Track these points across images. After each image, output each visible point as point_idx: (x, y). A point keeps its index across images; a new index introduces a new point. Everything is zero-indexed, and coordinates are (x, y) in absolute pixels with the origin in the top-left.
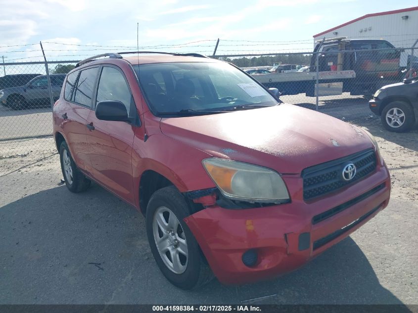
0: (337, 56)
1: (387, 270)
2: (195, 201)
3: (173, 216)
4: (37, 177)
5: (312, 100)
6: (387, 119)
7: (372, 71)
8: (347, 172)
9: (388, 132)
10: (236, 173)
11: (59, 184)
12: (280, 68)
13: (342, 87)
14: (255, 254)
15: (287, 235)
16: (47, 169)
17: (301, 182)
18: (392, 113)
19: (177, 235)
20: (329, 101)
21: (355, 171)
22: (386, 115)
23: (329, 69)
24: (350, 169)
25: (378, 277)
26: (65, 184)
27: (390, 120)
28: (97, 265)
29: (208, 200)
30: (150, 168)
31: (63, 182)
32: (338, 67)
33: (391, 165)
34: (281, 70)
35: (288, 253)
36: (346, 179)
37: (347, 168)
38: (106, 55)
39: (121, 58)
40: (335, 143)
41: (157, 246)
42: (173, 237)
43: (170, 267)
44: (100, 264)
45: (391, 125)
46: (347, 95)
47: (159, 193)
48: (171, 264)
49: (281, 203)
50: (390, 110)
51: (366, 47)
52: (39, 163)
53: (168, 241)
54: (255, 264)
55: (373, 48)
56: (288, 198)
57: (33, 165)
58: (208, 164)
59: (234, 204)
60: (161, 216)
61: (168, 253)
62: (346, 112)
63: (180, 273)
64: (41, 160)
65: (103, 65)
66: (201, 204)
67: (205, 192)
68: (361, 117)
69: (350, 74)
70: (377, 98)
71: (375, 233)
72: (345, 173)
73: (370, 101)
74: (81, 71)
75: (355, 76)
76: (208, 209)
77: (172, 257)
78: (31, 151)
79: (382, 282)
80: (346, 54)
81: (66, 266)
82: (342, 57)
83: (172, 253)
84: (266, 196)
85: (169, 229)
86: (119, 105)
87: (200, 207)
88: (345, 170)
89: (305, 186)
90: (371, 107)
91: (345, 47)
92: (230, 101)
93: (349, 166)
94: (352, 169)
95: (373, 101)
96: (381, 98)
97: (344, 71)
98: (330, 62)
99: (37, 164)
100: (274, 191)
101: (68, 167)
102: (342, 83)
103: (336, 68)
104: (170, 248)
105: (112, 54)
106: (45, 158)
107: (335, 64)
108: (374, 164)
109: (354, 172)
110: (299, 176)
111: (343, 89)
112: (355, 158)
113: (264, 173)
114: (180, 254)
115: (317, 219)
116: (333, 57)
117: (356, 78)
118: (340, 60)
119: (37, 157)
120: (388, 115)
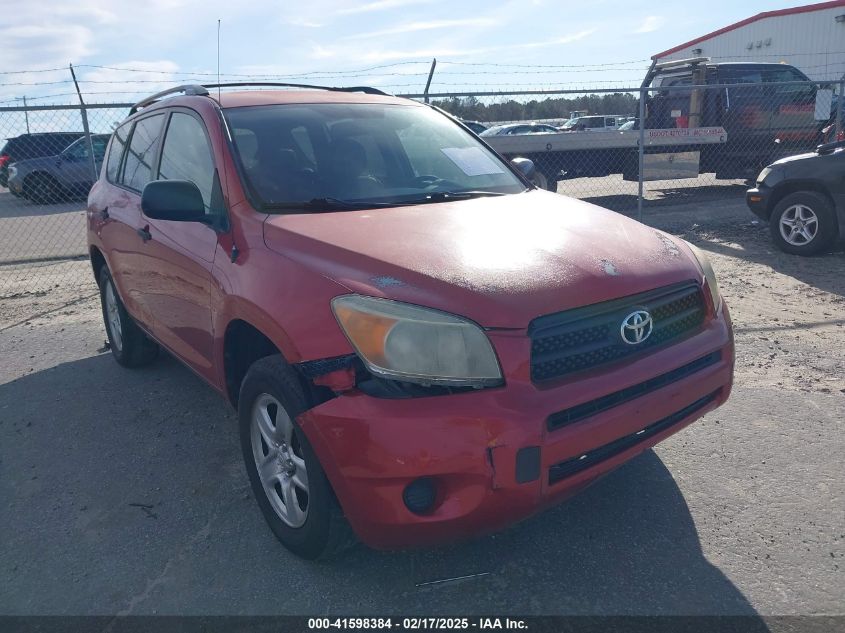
0: (688, 98)
1: (725, 529)
2: (317, 382)
3: (282, 413)
4: (60, 335)
5: (630, 188)
6: (782, 229)
7: (761, 130)
8: (631, 327)
9: (783, 254)
10: (394, 325)
11: (100, 351)
12: (583, 123)
13: (698, 162)
14: (430, 488)
15: (493, 451)
16: (82, 320)
17: (527, 344)
18: (791, 214)
19: (290, 449)
20: (670, 190)
21: (651, 326)
22: (780, 218)
23: (673, 124)
24: (639, 322)
25: (702, 542)
26: (110, 351)
27: (788, 229)
28: (147, 508)
29: (341, 379)
30: (238, 315)
31: (108, 346)
32: (692, 120)
33: (776, 320)
34: (584, 126)
35: (495, 487)
36: (627, 341)
37: (633, 317)
38: (181, 89)
39: (207, 94)
40: (609, 269)
41: (260, 472)
42: (286, 454)
43: (282, 513)
44: (151, 507)
45: (790, 240)
46: (708, 179)
47: (259, 366)
48: (283, 508)
49: (485, 387)
50: (789, 209)
51: (750, 78)
52: (69, 309)
53: (277, 461)
54: (430, 508)
55: (764, 80)
56: (500, 376)
57: (57, 312)
58: (344, 307)
59: (399, 389)
60: (265, 412)
61: (278, 486)
62: (704, 213)
63: (297, 526)
64: (73, 303)
65: (173, 109)
66: (329, 389)
67: (333, 364)
68: (733, 224)
69: (715, 135)
70: (762, 185)
71: (715, 455)
72: (625, 328)
73: (749, 191)
74: (136, 123)
75: (725, 139)
76: (341, 398)
77: (285, 494)
78: (57, 286)
79: (709, 552)
80: (707, 91)
81: (85, 508)
82: (698, 98)
83: (285, 486)
84: (455, 372)
85: (279, 438)
86: (190, 190)
87: (327, 394)
88: (625, 323)
89: (534, 353)
90: (750, 204)
91: (706, 77)
92: (428, 185)
93: (636, 315)
94: (645, 322)
95: (755, 190)
96: (770, 184)
97: (704, 129)
98: (675, 108)
99: (64, 310)
100: (472, 362)
101: (115, 318)
102: (698, 153)
103: (688, 122)
104: (280, 477)
105: (190, 86)
106: (81, 299)
107: (686, 114)
108: (698, 312)
109: (646, 328)
110: (525, 332)
111: (701, 164)
112: (652, 301)
113: (450, 327)
114: (298, 489)
115: (558, 421)
116: (680, 98)
117: (728, 143)
118: (694, 106)
119: (67, 297)
120: (784, 220)
